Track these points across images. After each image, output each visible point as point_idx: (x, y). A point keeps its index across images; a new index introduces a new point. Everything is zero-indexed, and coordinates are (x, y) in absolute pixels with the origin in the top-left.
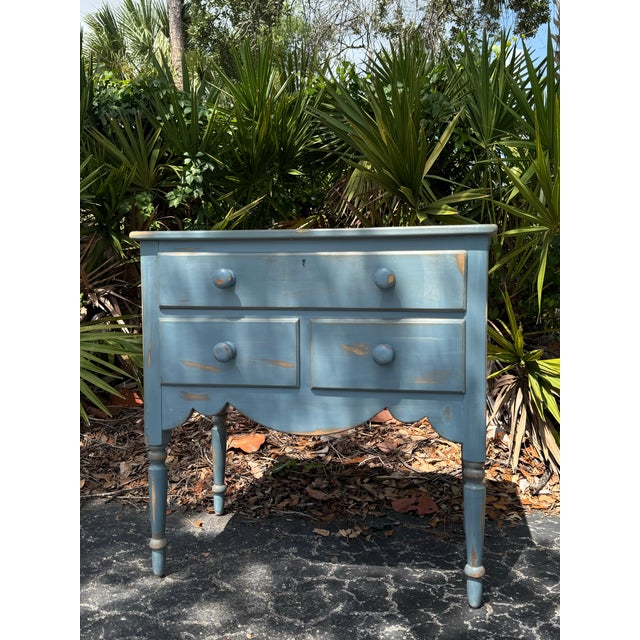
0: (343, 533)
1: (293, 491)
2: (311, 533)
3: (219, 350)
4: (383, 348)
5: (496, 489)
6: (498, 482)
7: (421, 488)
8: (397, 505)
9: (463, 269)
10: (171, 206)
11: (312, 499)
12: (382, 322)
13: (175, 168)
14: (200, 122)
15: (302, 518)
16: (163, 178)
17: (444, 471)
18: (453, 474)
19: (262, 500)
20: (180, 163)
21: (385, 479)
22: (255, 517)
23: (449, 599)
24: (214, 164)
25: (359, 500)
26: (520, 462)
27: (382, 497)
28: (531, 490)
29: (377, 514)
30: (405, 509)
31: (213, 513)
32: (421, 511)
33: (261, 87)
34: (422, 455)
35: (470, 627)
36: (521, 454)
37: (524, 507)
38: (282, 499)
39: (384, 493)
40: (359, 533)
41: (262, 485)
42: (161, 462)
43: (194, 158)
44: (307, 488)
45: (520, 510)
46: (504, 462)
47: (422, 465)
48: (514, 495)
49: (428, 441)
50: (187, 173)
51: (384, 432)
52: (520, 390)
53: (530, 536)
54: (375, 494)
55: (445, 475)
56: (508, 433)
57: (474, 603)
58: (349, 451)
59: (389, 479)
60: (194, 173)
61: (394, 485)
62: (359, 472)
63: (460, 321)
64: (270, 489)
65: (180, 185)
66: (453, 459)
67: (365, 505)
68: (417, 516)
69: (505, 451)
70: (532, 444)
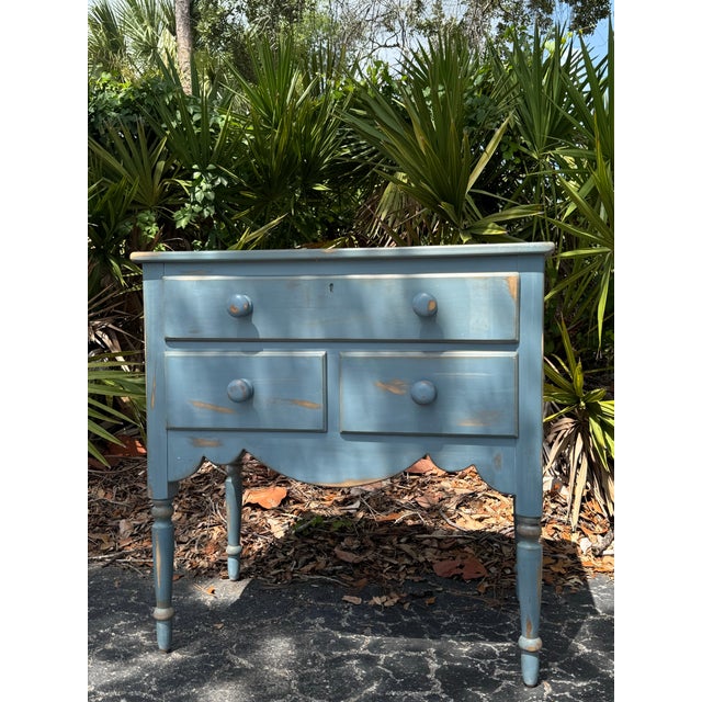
0: (377, 600)
1: (319, 552)
2: (340, 600)
3: (235, 388)
4: (423, 385)
5: (554, 549)
6: (555, 541)
7: (467, 549)
8: (439, 568)
9: (515, 293)
10: (178, 227)
11: (341, 562)
12: (422, 355)
13: (183, 183)
14: (212, 130)
15: (330, 583)
16: (170, 194)
17: (494, 529)
18: (504, 532)
19: (283, 563)
20: (188, 177)
21: (425, 539)
22: (276, 582)
23: (502, 677)
24: (228, 178)
25: (396, 562)
26: (580, 518)
27: (422, 559)
28: (594, 550)
29: (416, 579)
30: (450, 571)
31: (228, 578)
32: (467, 574)
33: (282, 90)
34: (468, 511)
36: (582, 509)
37: (586, 570)
38: (307, 562)
39: (424, 555)
40: (395, 600)
41: (283, 546)
42: (167, 519)
43: (204, 171)
44: (336, 550)
45: (581, 574)
46: (562, 518)
47: (468, 522)
48: (574, 556)
49: (474, 494)
50: (197, 189)
51: (424, 485)
52: (579, 435)
53: (593, 604)
54: (414, 554)
55: (494, 533)
56: (567, 485)
57: (530, 681)
58: (384, 506)
59: (430, 539)
60: (204, 188)
61: (436, 545)
62: (395, 530)
63: (512, 354)
64: (293, 550)
65: (188, 202)
66: (504, 515)
67: (402, 568)
68: (463, 581)
69: (563, 506)
70: (594, 497)
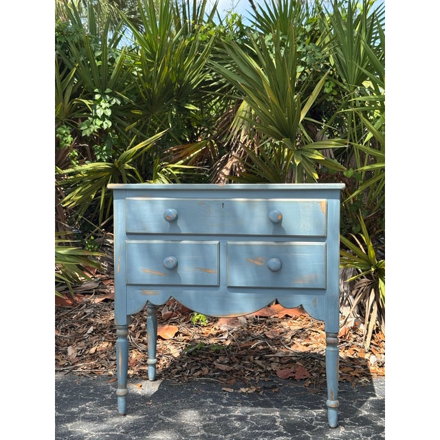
0: (243, 390)
1: (203, 365)
2: (220, 390)
3: (168, 262)
4: (274, 260)
5: (353, 363)
6: (355, 358)
7: (298, 363)
8: (280, 374)
9: (325, 210)
10: (83, 135)
11: (219, 370)
12: (274, 243)
13: (87, 102)
15: (212, 382)
16: (76, 110)
17: (315, 351)
18: (321, 353)
19: (181, 371)
20: (91, 97)
21: (271, 357)
22: (178, 382)
23: (317, 424)
24: (121, 99)
25: (253, 371)
26: (371, 344)
27: (269, 369)
28: (379, 363)
29: (266, 379)
30: (287, 375)
31: (148, 379)
32: (297, 377)
33: (162, 34)
34: (299, 340)
35: (329, 437)
36: (373, 338)
37: (372, 374)
38: (196, 371)
39: (270, 367)
40: (254, 390)
41: (180, 362)
43: (103, 94)
44: (215, 363)
45: (369, 376)
46: (359, 344)
47: (299, 347)
48: (366, 367)
49: (303, 330)
50: (98, 107)
51: (269, 324)
52: (373, 290)
53: (374, 391)
54: (264, 367)
55: (315, 354)
56: (364, 323)
57: (332, 425)
58: (243, 338)
59: (274, 357)
60: (103, 107)
61: (278, 361)
62: (252, 352)
63: (323, 244)
64: (186, 364)
65: (91, 116)
66: (322, 343)
67: (257, 374)
68: (296, 380)
69: (361, 336)
70: (381, 330)
